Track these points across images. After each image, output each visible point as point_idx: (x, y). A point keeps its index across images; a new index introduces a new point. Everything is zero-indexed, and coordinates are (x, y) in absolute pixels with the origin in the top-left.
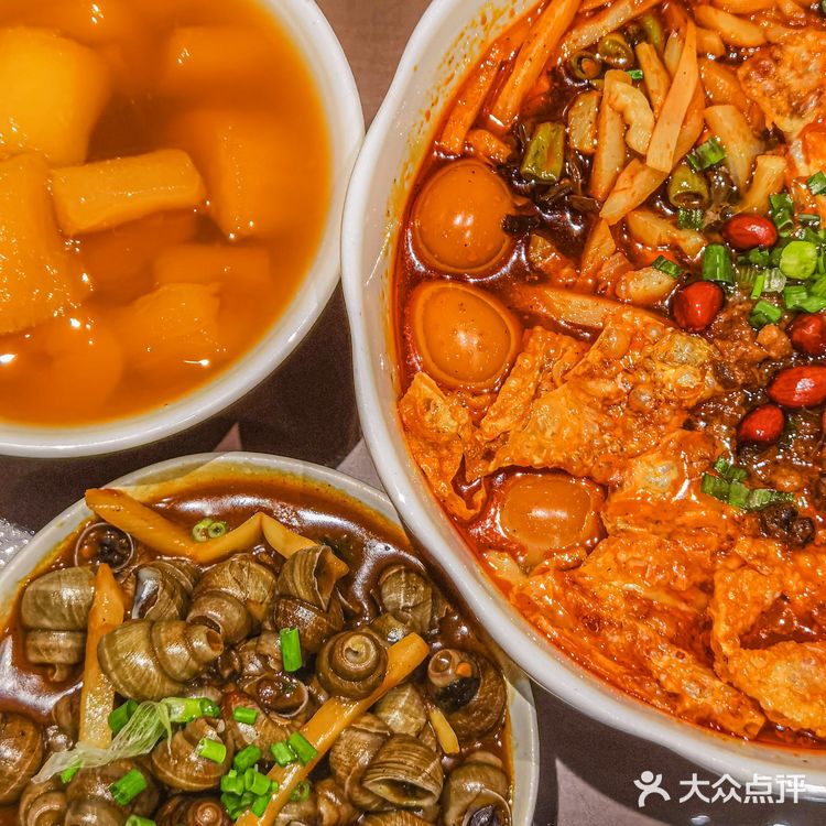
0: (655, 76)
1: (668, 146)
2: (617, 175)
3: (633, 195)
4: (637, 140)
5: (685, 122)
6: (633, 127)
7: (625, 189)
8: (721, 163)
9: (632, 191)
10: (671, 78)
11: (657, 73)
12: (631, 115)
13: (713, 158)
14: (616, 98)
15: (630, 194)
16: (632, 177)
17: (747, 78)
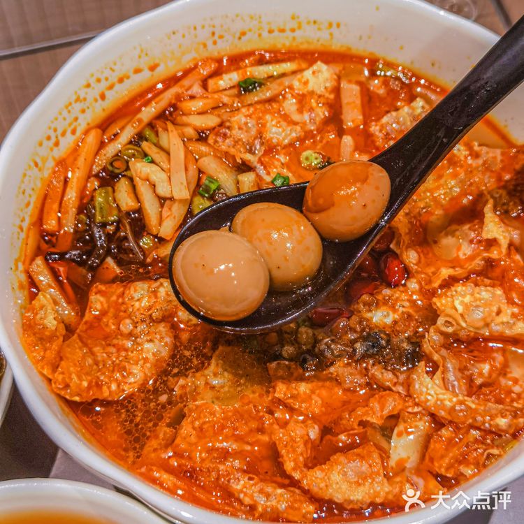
0: (157, 155)
1: (182, 183)
2: (161, 212)
3: (174, 217)
4: (163, 190)
5: (186, 169)
6: (157, 184)
7: (168, 216)
8: (219, 188)
9: (173, 216)
10: (168, 153)
11: (158, 153)
12: (153, 178)
13: (213, 187)
14: (140, 172)
15: (172, 217)
16: (170, 209)
17: (216, 142)
